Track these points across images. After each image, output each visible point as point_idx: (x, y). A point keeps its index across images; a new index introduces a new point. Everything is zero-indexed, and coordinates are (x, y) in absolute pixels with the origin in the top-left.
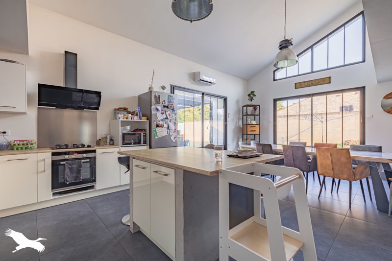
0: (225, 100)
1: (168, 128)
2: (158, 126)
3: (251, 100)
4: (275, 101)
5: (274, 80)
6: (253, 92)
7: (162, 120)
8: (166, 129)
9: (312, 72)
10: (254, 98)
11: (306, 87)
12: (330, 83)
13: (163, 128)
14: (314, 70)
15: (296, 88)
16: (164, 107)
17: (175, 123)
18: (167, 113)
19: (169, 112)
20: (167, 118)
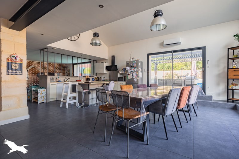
1: (133, 75)
2: (128, 75)
7: (130, 72)
13: (131, 75)
16: (131, 66)
17: (136, 73)
18: (132, 69)
19: (133, 69)
20: (132, 71)
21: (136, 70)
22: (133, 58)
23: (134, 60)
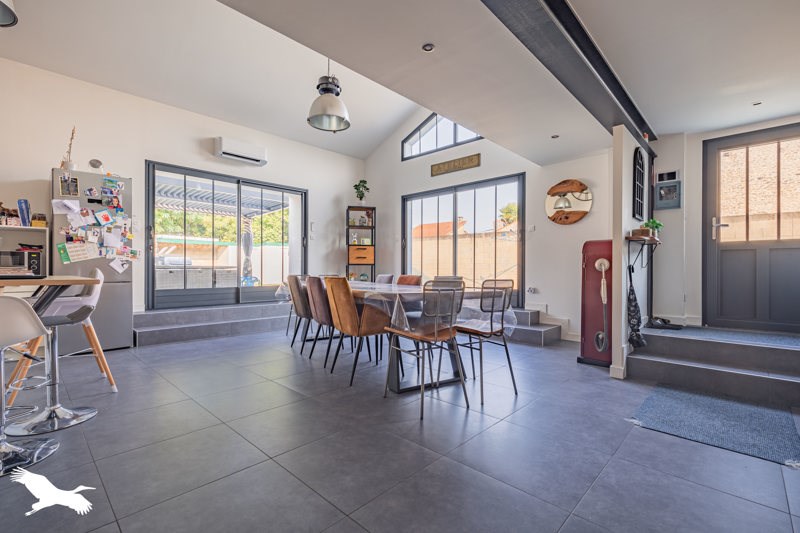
0: (305, 195)
1: (102, 245)
2: (70, 239)
3: (361, 198)
4: (405, 199)
5: (403, 159)
6: (365, 182)
7: (83, 228)
8: (96, 246)
9: (456, 144)
10: (366, 193)
11: (447, 172)
12: (479, 165)
13: (87, 246)
14: (459, 140)
15: (432, 175)
16: (90, 201)
17: (123, 235)
18: (100, 216)
19: (105, 213)
20: (98, 224)
21: (120, 220)
22: (100, 163)
23: (102, 170)
